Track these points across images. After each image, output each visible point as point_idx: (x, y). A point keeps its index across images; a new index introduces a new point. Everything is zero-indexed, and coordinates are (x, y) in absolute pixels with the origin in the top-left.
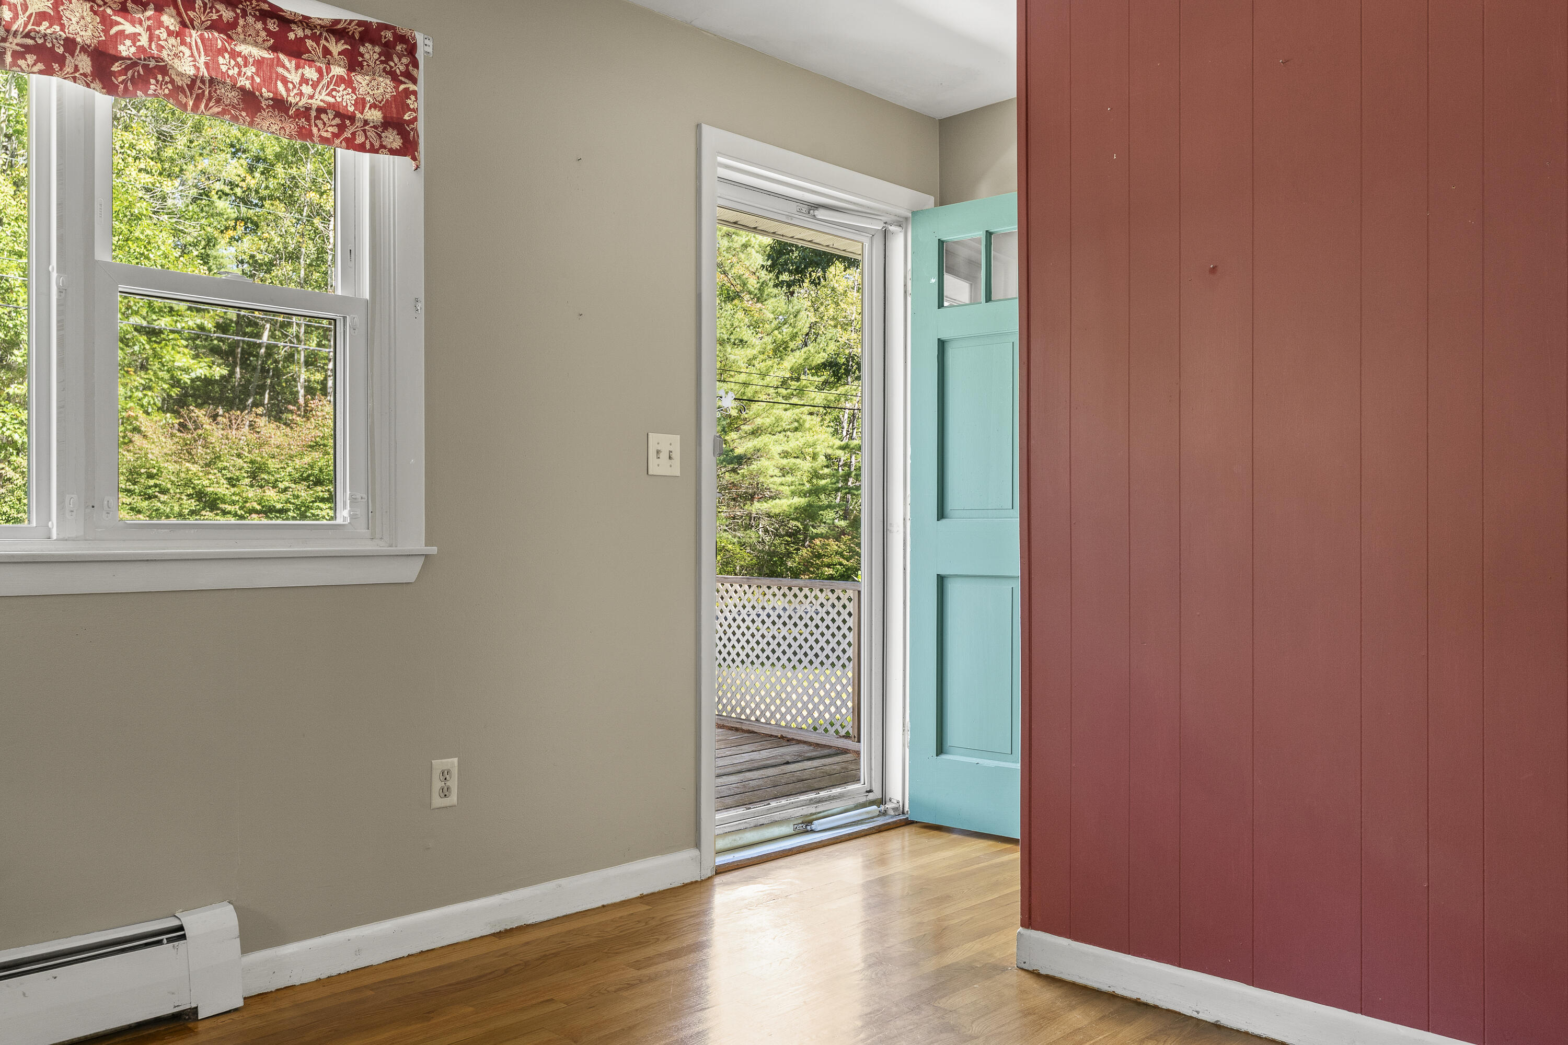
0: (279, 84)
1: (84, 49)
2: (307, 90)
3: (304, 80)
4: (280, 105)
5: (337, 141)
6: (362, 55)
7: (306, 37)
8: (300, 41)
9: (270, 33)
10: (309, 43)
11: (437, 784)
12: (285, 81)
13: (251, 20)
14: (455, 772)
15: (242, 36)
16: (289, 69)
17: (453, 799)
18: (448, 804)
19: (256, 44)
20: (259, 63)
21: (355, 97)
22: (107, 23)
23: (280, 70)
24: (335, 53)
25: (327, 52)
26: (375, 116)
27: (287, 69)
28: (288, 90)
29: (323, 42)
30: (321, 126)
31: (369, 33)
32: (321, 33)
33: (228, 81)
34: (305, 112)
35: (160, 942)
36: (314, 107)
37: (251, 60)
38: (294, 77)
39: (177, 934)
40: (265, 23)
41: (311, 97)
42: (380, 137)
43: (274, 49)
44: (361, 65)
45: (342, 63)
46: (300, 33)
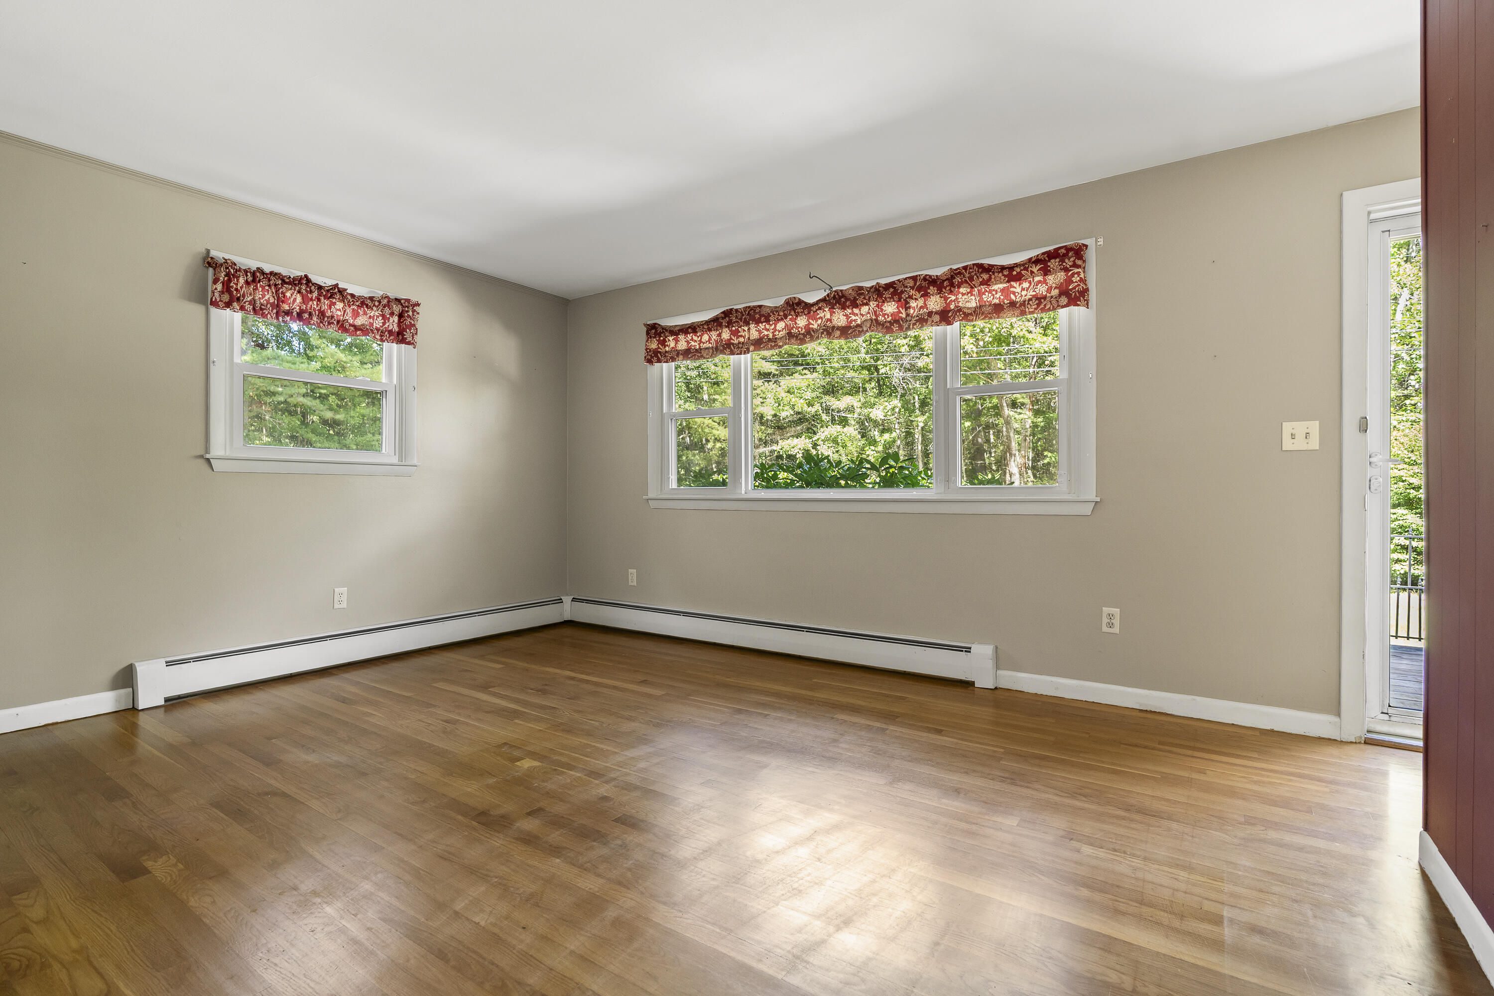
0: (1012, 295)
1: (936, 313)
2: (1024, 293)
3: (1023, 289)
4: (1013, 304)
5: (1037, 311)
6: (1049, 266)
7: (1021, 270)
8: (1019, 274)
9: (1005, 276)
10: (1023, 272)
11: (1105, 620)
12: (1014, 293)
13: (996, 274)
14: (1118, 617)
15: (994, 282)
16: (1017, 287)
17: (1116, 630)
18: (1112, 632)
19: (1001, 283)
20: (1002, 290)
21: (1047, 287)
22: (946, 299)
23: (1012, 289)
24: (1035, 271)
25: (1032, 272)
26: (1055, 292)
27: (1015, 288)
28: (1016, 297)
29: (1030, 269)
30: (1029, 307)
31: (1052, 255)
32: (1029, 266)
33: (987, 303)
34: (1023, 304)
35: (962, 651)
36: (1027, 299)
37: (999, 291)
38: (1018, 290)
39: (968, 650)
40: (1002, 273)
41: (1026, 296)
42: (1058, 301)
43: (1008, 282)
44: (1050, 271)
45: (1040, 274)
46: (1018, 270)
